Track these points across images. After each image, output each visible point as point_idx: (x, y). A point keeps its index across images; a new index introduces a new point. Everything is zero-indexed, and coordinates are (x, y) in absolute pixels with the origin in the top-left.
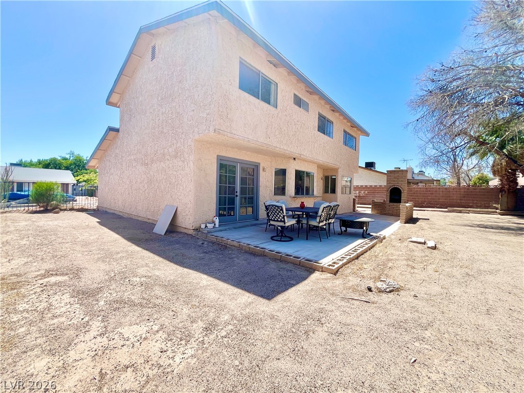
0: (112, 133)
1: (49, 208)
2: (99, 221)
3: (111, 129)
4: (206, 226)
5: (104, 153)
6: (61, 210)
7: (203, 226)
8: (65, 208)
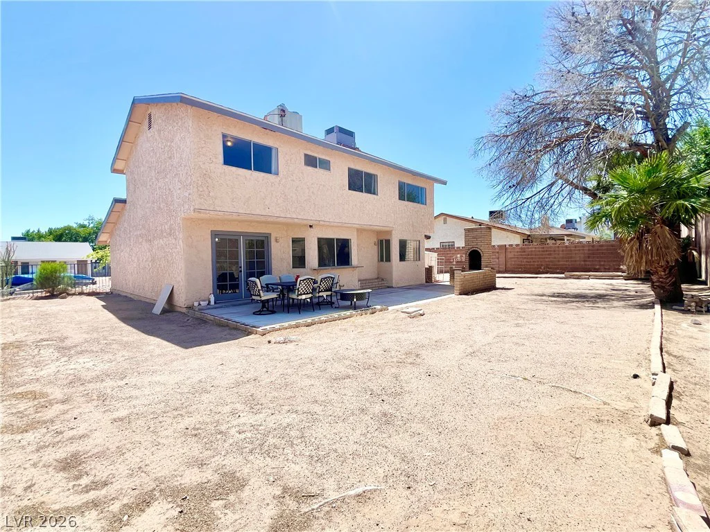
0: (119, 205)
1: (55, 293)
2: (104, 304)
3: (116, 201)
4: (200, 304)
5: (114, 226)
6: (69, 295)
7: (196, 304)
8: (73, 292)
